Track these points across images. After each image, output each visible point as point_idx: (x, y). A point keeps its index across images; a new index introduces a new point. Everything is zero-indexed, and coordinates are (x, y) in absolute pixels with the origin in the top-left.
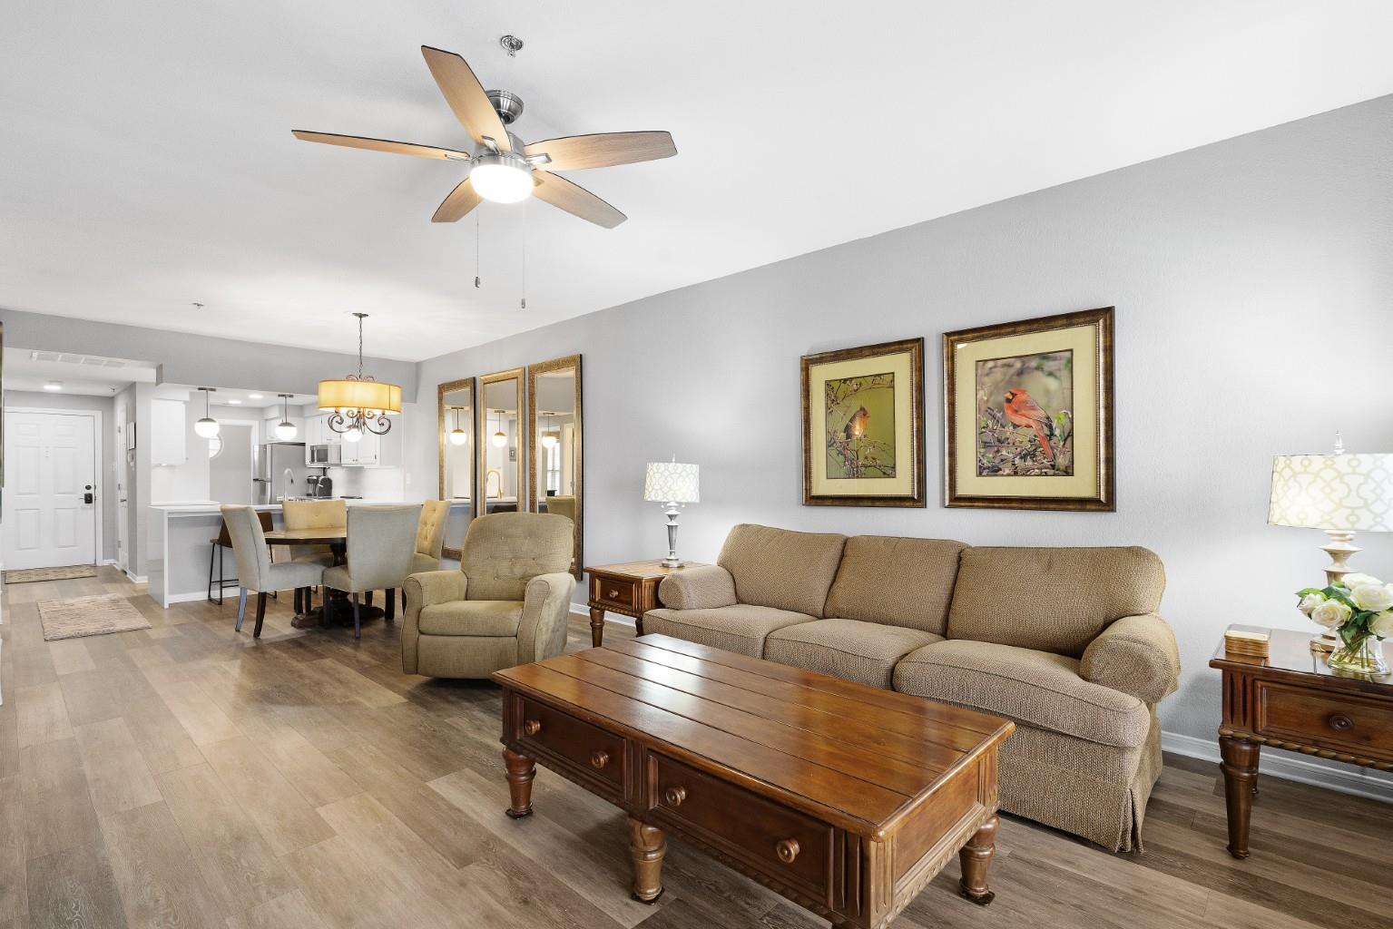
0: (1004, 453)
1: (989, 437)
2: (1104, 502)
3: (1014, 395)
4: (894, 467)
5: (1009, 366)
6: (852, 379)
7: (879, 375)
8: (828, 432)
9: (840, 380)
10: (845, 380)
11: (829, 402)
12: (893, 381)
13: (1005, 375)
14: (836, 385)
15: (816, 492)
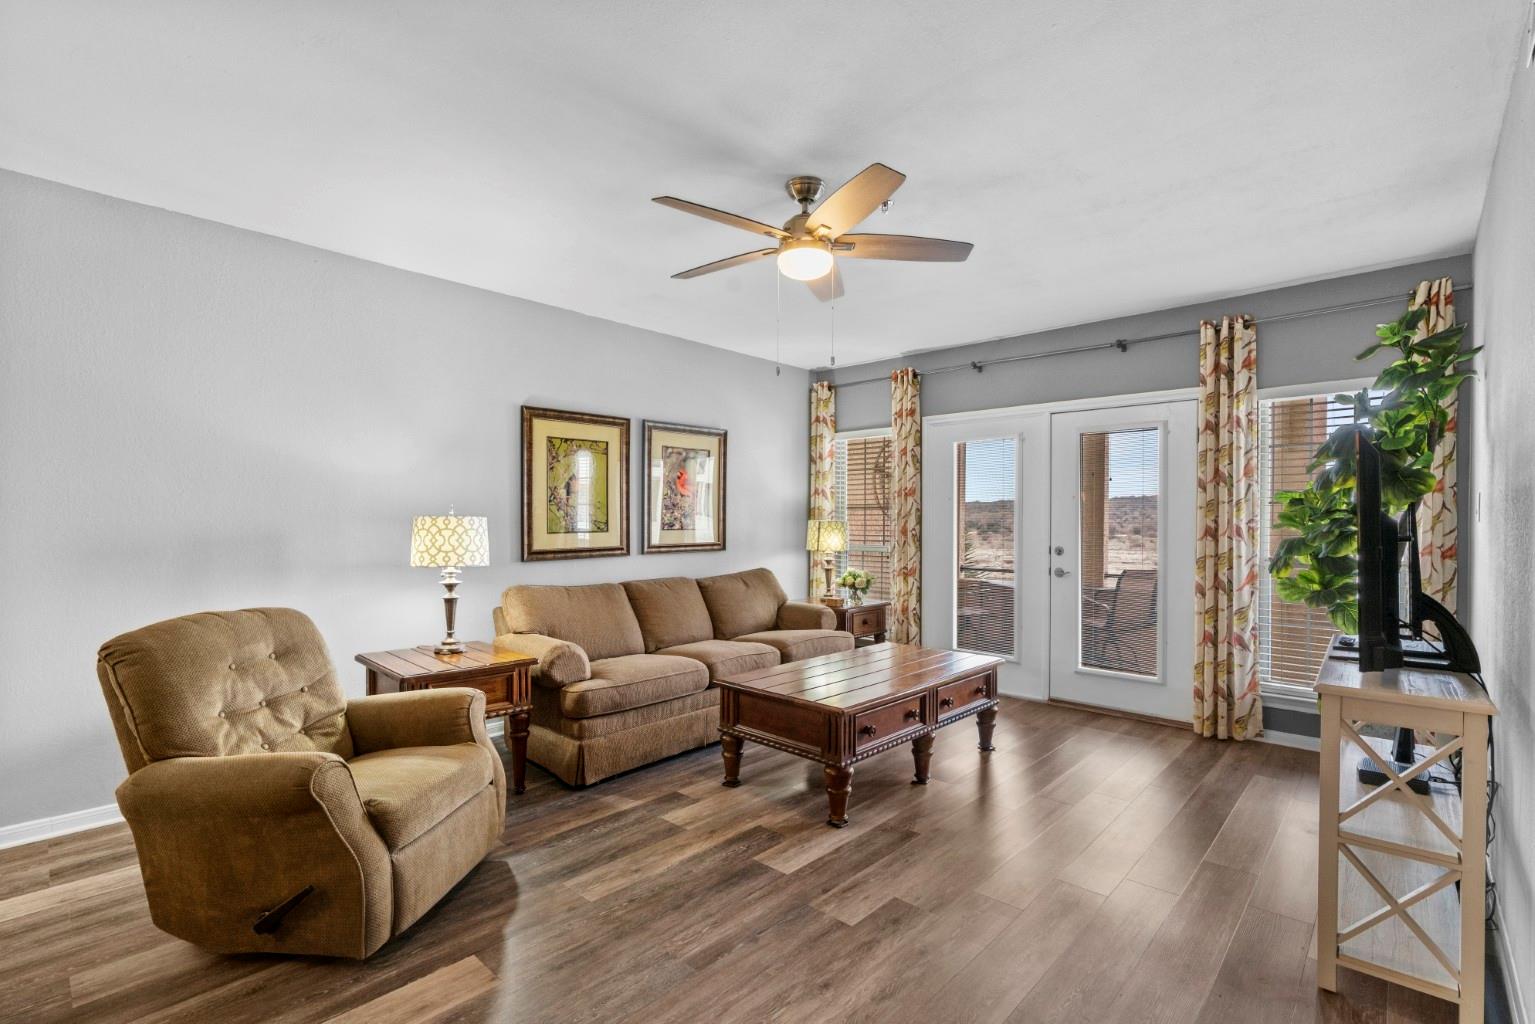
0: (676, 514)
1: (668, 503)
2: (721, 545)
3: (682, 474)
4: (607, 523)
5: (680, 454)
6: (573, 440)
7: (596, 442)
8: (549, 488)
9: (562, 439)
10: (566, 440)
11: (550, 458)
12: (607, 449)
13: (677, 459)
14: (557, 443)
15: (537, 547)
